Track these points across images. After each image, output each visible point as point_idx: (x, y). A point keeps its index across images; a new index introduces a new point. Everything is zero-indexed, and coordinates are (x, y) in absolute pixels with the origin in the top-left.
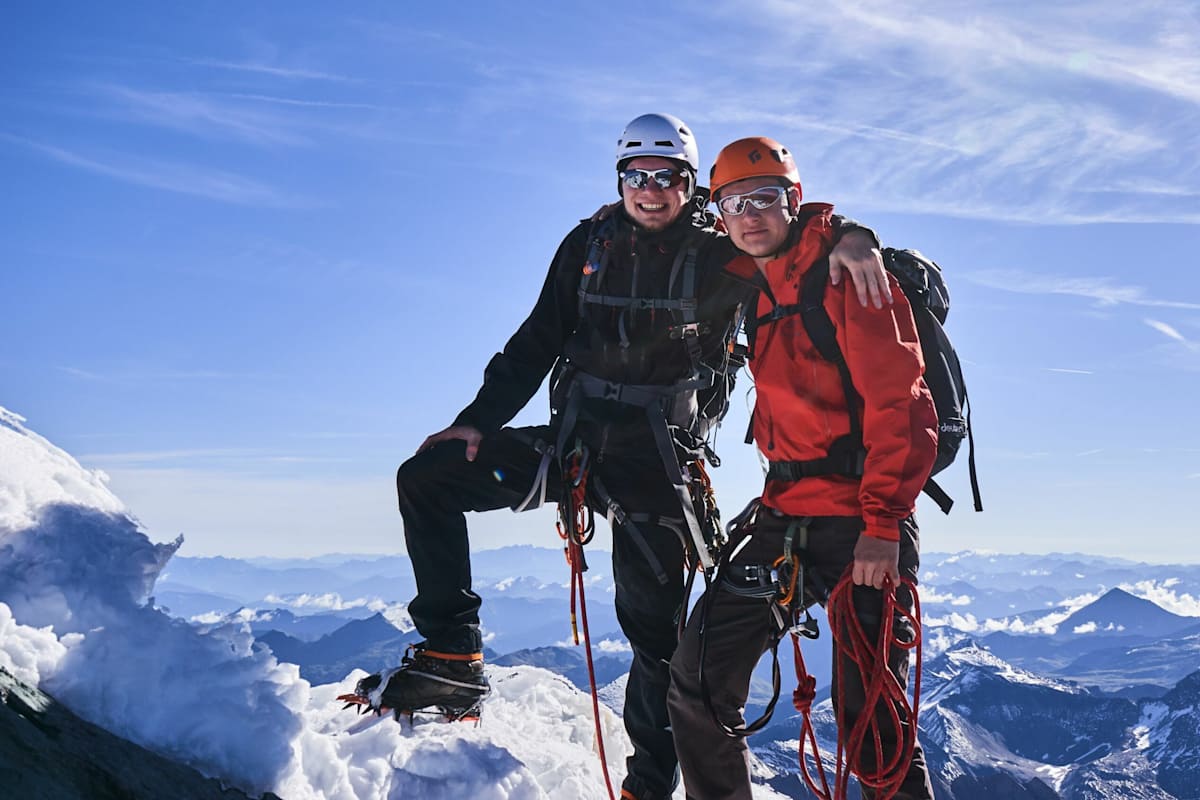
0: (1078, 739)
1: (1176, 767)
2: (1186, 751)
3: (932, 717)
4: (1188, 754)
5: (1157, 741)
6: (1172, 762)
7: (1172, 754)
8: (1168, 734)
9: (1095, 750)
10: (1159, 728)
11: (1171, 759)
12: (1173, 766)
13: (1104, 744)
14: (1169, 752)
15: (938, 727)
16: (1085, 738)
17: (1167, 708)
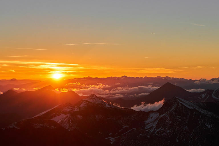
0: (124, 127)
1: (157, 135)
2: (161, 129)
3: (66, 119)
4: (162, 130)
5: (152, 126)
6: (155, 133)
7: (156, 130)
8: (157, 123)
9: (129, 131)
10: (154, 122)
11: (156, 132)
12: (155, 134)
13: (133, 129)
14: (156, 129)
15: (67, 123)
16: (127, 127)
17: (159, 114)
